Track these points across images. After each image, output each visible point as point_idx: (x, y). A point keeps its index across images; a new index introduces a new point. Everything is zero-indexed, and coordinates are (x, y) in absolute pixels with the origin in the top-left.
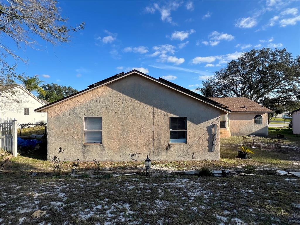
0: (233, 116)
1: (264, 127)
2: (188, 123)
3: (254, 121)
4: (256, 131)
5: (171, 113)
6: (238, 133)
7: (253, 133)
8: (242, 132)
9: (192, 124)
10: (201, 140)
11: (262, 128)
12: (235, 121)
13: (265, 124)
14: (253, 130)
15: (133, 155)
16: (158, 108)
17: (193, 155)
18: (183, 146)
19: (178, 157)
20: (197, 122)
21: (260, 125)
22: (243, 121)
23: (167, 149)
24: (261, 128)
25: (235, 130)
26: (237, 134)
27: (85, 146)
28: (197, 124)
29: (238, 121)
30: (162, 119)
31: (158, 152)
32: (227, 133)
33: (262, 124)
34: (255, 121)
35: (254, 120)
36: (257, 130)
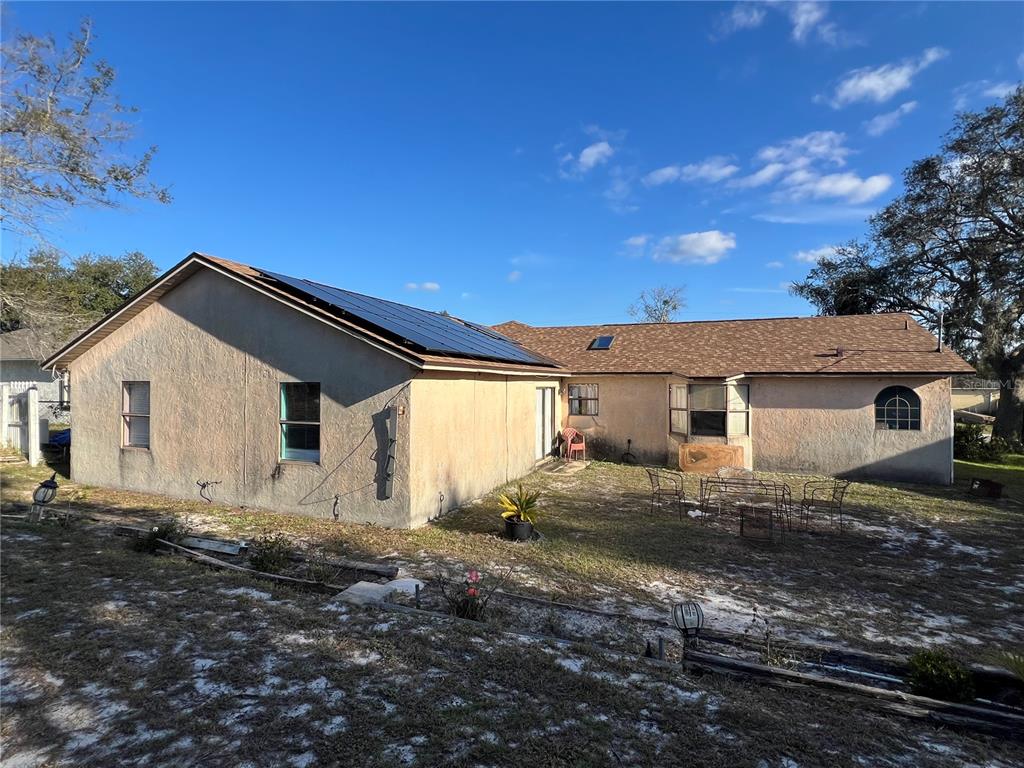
0: (770, 390)
1: (930, 441)
2: (324, 401)
3: (873, 413)
4: (884, 461)
5: (283, 370)
6: (792, 459)
7: (869, 466)
8: (813, 459)
9: (335, 406)
10: (356, 457)
11: (918, 446)
12: (779, 411)
13: (934, 430)
14: (870, 452)
15: (204, 486)
16: (254, 356)
17: (336, 503)
18: (312, 473)
19: (300, 503)
20: (346, 399)
21: (904, 432)
22: (818, 411)
23: (273, 476)
24: (911, 448)
25: (776, 449)
26: (784, 467)
27: (122, 451)
28: (346, 405)
29: (790, 412)
30: (264, 387)
31: (254, 482)
32: (728, 458)
33: (916, 426)
34: (879, 414)
35: (871, 410)
36: (890, 453)
